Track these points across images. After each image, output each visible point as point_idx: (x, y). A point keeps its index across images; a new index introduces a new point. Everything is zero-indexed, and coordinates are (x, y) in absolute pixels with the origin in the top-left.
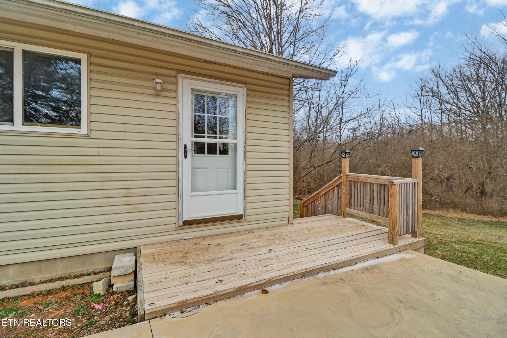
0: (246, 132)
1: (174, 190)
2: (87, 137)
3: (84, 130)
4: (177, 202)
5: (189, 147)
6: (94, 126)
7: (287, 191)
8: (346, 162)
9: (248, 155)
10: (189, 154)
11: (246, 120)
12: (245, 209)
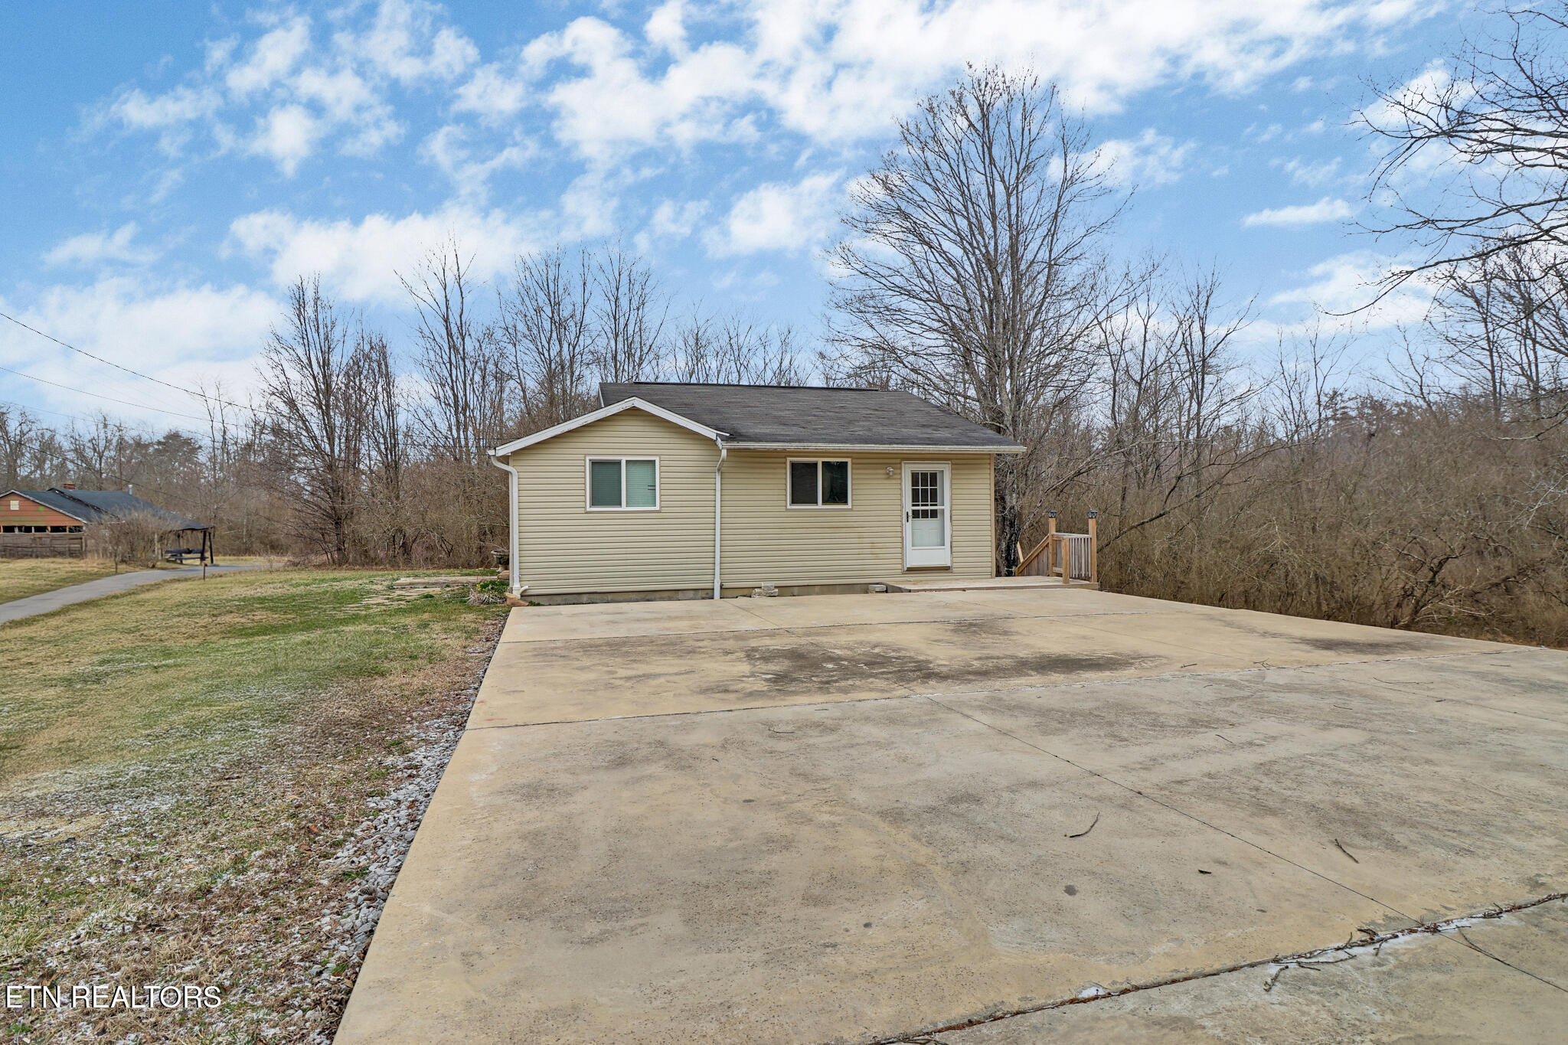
0: (952, 499)
1: (899, 539)
2: (851, 510)
3: (849, 506)
4: (902, 548)
5: (910, 514)
6: (855, 503)
7: (989, 549)
8: (1052, 523)
9: (954, 518)
10: (910, 518)
11: (952, 489)
12: (952, 562)
